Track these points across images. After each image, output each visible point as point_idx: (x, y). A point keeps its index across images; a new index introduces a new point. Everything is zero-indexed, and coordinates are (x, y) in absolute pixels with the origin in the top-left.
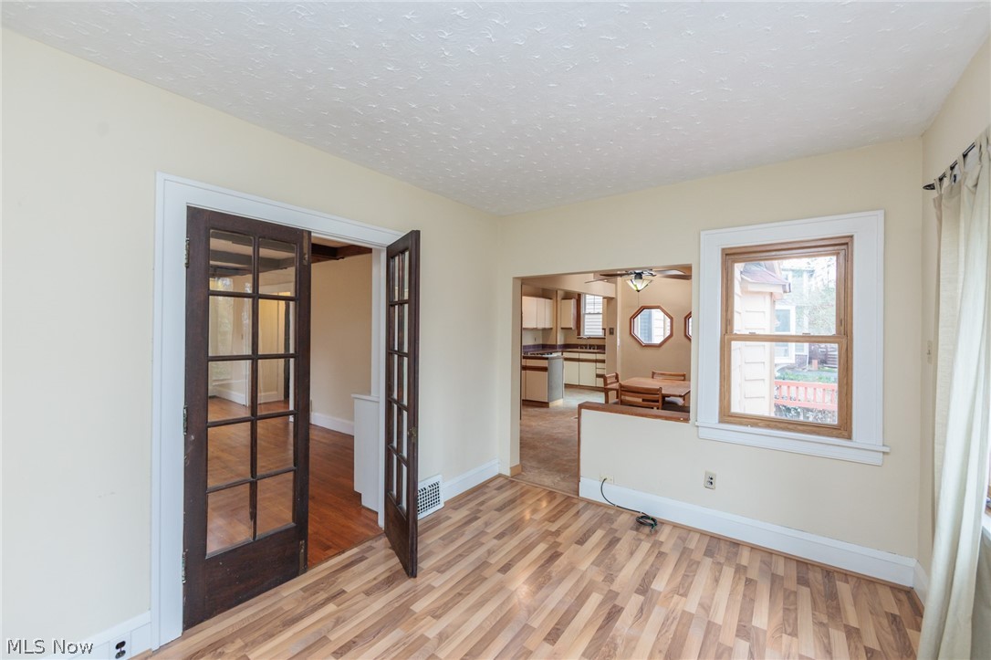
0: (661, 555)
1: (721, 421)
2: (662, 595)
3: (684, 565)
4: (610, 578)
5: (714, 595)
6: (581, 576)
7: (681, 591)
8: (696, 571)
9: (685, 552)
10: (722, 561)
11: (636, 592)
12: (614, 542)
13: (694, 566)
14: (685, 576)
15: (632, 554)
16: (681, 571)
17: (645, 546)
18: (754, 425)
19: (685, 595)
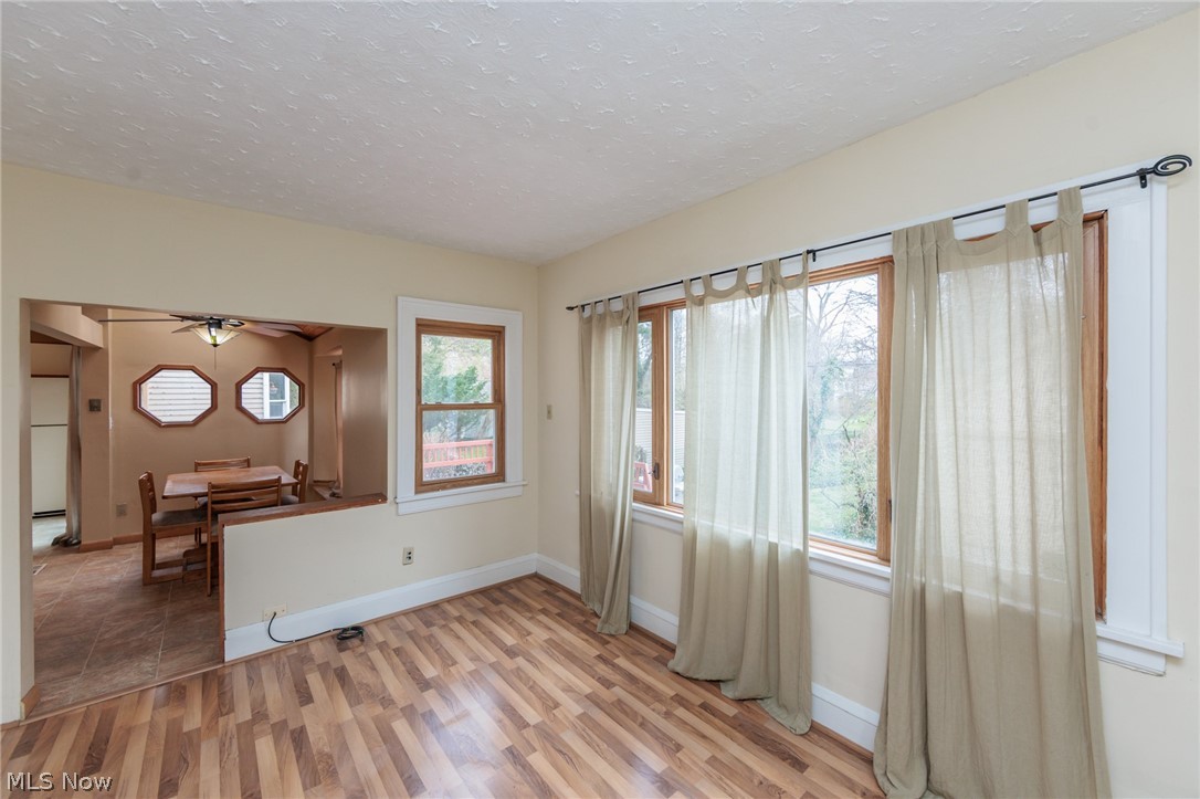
0: (398, 651)
1: (417, 492)
2: (442, 676)
3: (426, 645)
4: (387, 702)
5: (468, 647)
6: (358, 723)
7: (450, 663)
8: (438, 643)
9: (412, 635)
10: (444, 623)
11: (422, 691)
12: (342, 675)
13: (433, 640)
14: (437, 651)
15: (373, 668)
16: (431, 651)
17: (376, 655)
18: (444, 488)
19: (454, 663)
